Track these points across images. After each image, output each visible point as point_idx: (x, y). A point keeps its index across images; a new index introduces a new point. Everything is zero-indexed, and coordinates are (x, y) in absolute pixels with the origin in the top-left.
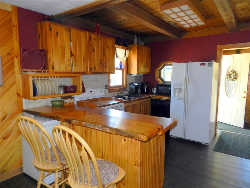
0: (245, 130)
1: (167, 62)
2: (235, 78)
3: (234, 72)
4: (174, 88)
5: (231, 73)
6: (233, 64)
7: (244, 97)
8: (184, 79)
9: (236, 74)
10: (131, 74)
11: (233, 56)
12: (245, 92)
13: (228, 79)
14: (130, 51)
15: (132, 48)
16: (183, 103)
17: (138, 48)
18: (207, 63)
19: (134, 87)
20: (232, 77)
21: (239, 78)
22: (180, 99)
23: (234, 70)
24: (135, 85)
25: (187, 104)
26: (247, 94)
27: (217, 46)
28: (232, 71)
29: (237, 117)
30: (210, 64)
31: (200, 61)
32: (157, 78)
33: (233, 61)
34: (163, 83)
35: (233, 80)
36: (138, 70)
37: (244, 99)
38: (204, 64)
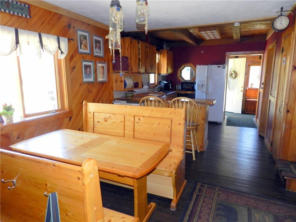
0: (242, 115)
1: (187, 64)
2: (236, 77)
3: (235, 72)
4: (199, 84)
5: (233, 73)
6: (234, 66)
7: (242, 91)
8: (206, 77)
9: (236, 74)
10: (160, 74)
11: (234, 60)
12: (242, 87)
13: (231, 78)
14: (160, 54)
15: (162, 52)
16: (205, 95)
17: (167, 52)
18: (222, 66)
19: (164, 84)
20: (233, 75)
21: (238, 77)
22: (203, 92)
23: (235, 70)
24: (165, 83)
25: (208, 95)
26: (244, 88)
27: (225, 53)
28: (233, 71)
29: (237, 106)
30: (224, 67)
31: (217, 65)
32: (179, 77)
33: (235, 63)
34: (183, 81)
35: (234, 78)
36: (167, 70)
37: (241, 92)
38: (220, 67)
